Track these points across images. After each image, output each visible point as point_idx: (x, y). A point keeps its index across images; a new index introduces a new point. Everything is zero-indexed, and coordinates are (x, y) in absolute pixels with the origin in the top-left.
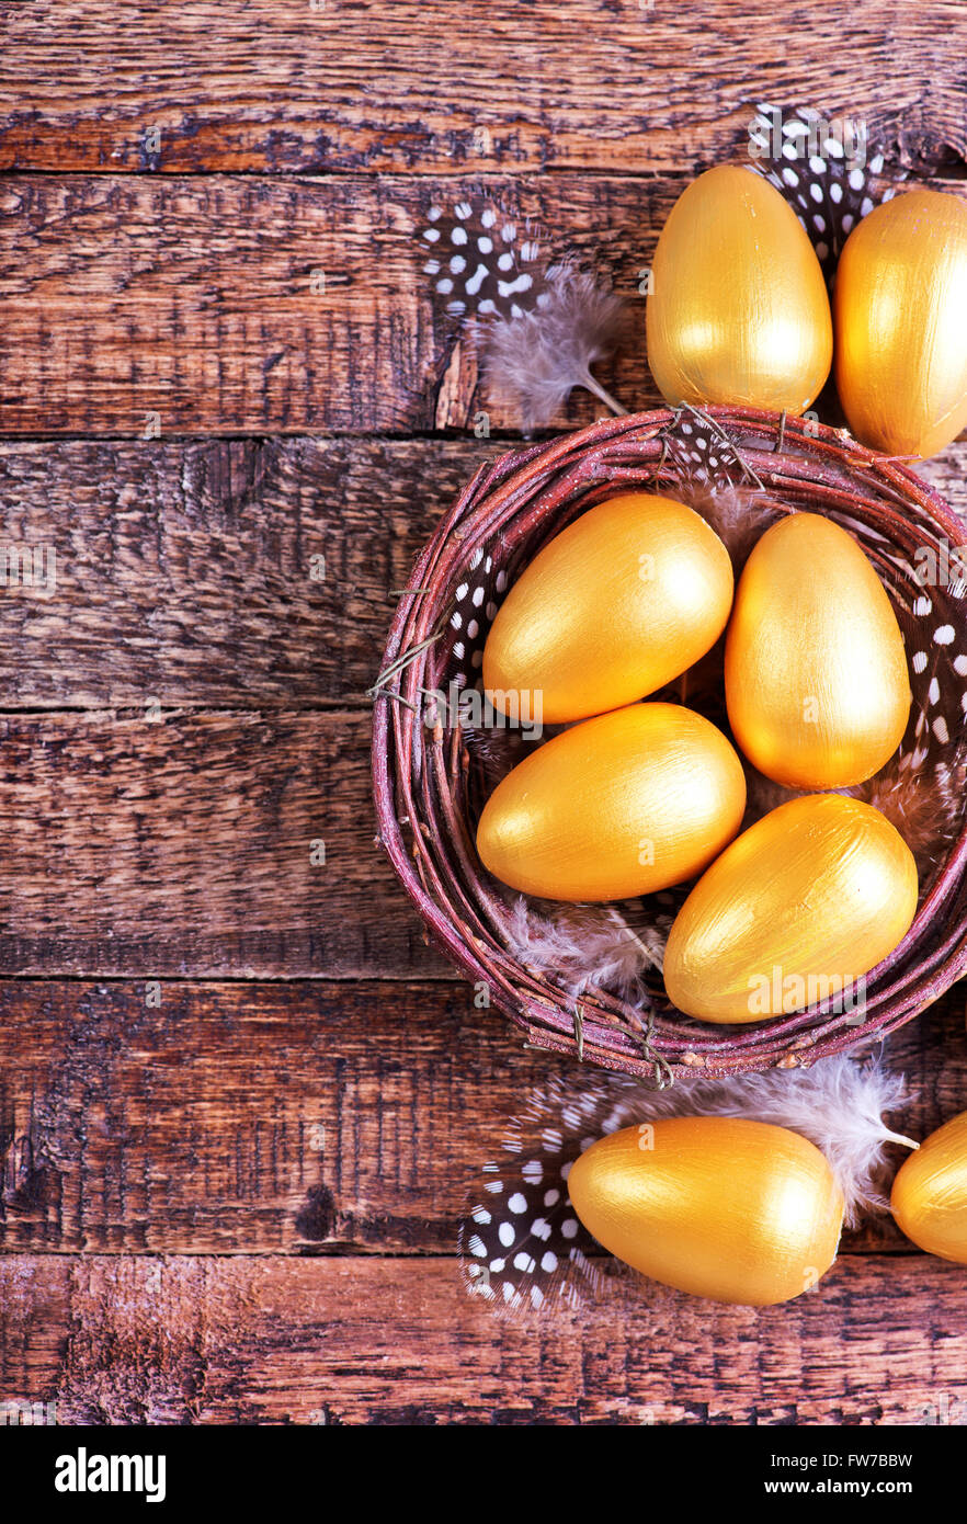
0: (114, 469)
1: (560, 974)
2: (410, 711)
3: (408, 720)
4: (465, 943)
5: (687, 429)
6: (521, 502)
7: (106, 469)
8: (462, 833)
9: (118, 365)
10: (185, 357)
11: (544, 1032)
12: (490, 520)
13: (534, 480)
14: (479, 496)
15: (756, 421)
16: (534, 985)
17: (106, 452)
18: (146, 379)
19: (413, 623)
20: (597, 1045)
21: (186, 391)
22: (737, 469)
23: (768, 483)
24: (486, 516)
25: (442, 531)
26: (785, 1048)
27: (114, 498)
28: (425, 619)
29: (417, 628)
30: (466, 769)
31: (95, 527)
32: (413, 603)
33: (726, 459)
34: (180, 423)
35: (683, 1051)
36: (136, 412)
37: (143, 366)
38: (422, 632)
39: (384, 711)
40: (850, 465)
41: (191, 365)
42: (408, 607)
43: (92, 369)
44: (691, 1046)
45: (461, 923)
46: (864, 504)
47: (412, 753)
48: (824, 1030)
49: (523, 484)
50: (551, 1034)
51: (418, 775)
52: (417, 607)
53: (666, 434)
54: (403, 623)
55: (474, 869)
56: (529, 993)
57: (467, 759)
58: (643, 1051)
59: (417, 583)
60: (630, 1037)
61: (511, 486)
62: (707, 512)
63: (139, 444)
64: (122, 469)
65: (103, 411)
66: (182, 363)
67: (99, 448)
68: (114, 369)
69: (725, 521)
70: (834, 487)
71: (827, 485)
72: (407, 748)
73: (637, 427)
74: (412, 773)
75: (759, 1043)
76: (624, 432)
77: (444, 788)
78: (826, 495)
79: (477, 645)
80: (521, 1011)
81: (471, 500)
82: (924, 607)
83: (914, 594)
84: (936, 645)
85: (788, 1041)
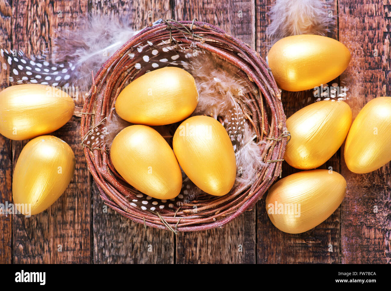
1: (258, 168)
2: (181, 220)
3: (184, 221)
4: (250, 198)
5: (89, 142)
6: (116, 191)
8: (217, 201)
11: (276, 172)
12: (122, 200)
13: (109, 188)
14: (114, 204)
15: (85, 122)
16: (262, 176)
19: (154, 222)
20: (278, 155)
22: (101, 127)
23: (105, 116)
24: (120, 201)
25: (126, 214)
26: (275, 98)
28: (152, 218)
29: (156, 220)
30: (198, 201)
32: (148, 222)
33: (97, 130)
35: (278, 129)
38: (157, 218)
39: (182, 228)
40: (96, 92)
42: (149, 223)
44: (277, 127)
45: (245, 200)
46: (108, 87)
47: (194, 219)
48: (269, 86)
49: (110, 191)
50: (276, 169)
51: (201, 216)
52: (149, 220)
53: (91, 149)
54: (154, 225)
55: (228, 197)
56: (264, 177)
57: (195, 201)
58: (279, 141)
59: (142, 221)
60: (275, 145)
61: (110, 195)
62: (114, 135)
69: (116, 129)
70: (104, 96)
71: (103, 98)
72: (192, 220)
73: (90, 158)
74: (201, 218)
75: (274, 106)
76: (92, 162)
77: (204, 208)
78: (107, 98)
79: (160, 202)
80: (270, 179)
81: (116, 206)
82: (138, 66)
83: (134, 69)
84: (149, 61)
85: (273, 97)
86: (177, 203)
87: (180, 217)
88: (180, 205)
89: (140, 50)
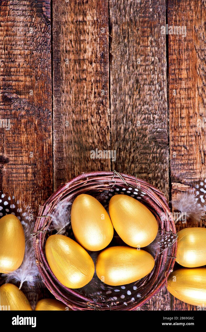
0: (162, 114)
1: (55, 213)
2: (111, 179)
3: (109, 179)
4: (61, 192)
5: (172, 237)
6: (156, 202)
7: (162, 112)
8: (85, 191)
9: (184, 114)
10: (186, 128)
11: (43, 209)
12: (152, 195)
13: (161, 205)
14: (157, 193)
15: (174, 252)
16: (53, 207)
17: (165, 112)
18: (181, 120)
19: (130, 179)
20: (40, 221)
21: (179, 129)
22: (164, 248)
23: (161, 254)
25: (149, 185)
26: (40, 261)
27: (155, 114)
28: (131, 182)
30: (99, 191)
31: (149, 110)
32: (134, 180)
33: (166, 246)
34: (172, 128)
35: (39, 239)
36: (174, 118)
37: (184, 119)
38: (128, 181)
39: (111, 174)
40: (165, 272)
41: (184, 130)
42: (133, 178)
43: (183, 109)
44: (40, 240)
45: (66, 191)
46: (157, 275)
48: (44, 269)
49: (160, 202)
50: (42, 211)
51: (97, 181)
52: (133, 180)
53: (171, 232)
54: (130, 177)
55: (77, 193)
56: (51, 206)
57: (101, 191)
58: (39, 230)
59: (138, 180)
60: (42, 227)
61: (159, 200)
62: (155, 241)
63: (167, 119)
64: (162, 115)
65: (174, 111)
66: (185, 128)
67: (166, 111)
68: (183, 113)
69: (153, 245)
70: (160, 268)
72: (103, 179)
73: (172, 226)
75: (41, 255)
76: (171, 224)
77: (95, 187)
79: (125, 193)
80: (47, 204)
81: (156, 191)
82: (135, 288)
83: (138, 286)
84: (127, 291)
85: (42, 261)
86: (113, 191)
87: (112, 181)
88: (112, 190)
89: (133, 299)
